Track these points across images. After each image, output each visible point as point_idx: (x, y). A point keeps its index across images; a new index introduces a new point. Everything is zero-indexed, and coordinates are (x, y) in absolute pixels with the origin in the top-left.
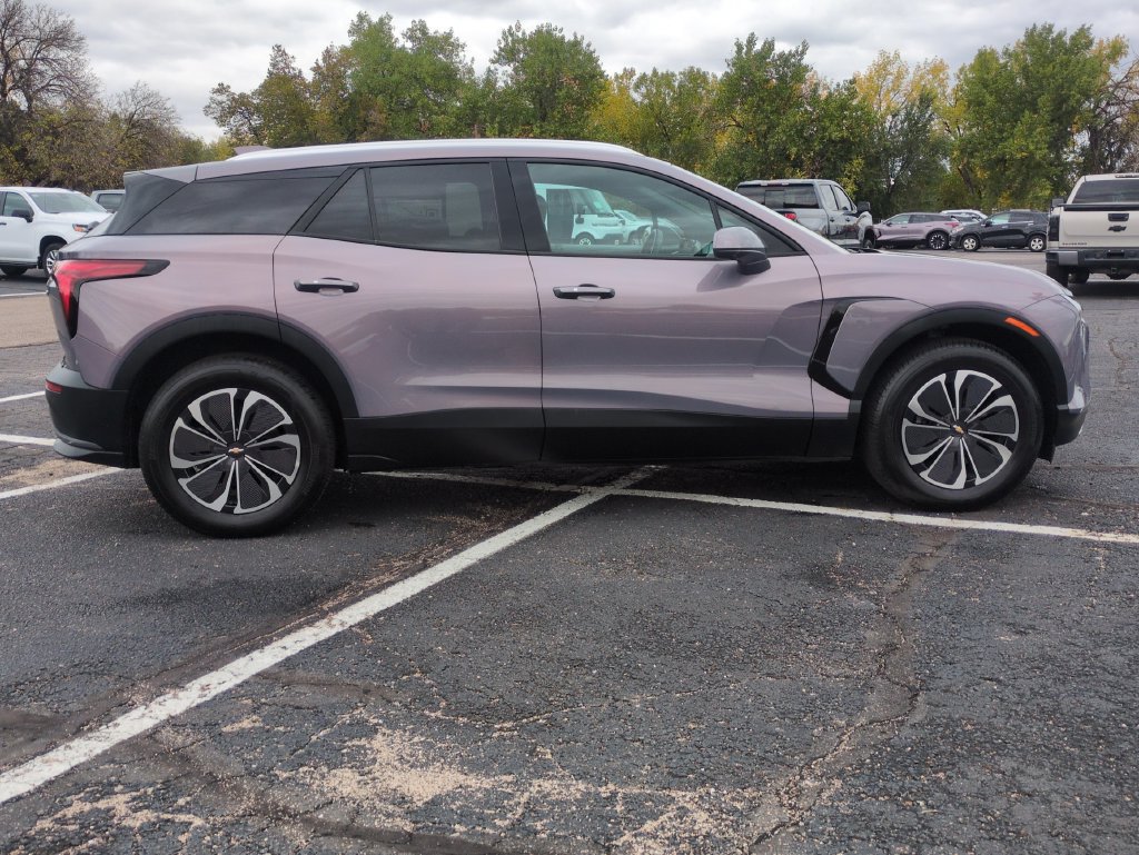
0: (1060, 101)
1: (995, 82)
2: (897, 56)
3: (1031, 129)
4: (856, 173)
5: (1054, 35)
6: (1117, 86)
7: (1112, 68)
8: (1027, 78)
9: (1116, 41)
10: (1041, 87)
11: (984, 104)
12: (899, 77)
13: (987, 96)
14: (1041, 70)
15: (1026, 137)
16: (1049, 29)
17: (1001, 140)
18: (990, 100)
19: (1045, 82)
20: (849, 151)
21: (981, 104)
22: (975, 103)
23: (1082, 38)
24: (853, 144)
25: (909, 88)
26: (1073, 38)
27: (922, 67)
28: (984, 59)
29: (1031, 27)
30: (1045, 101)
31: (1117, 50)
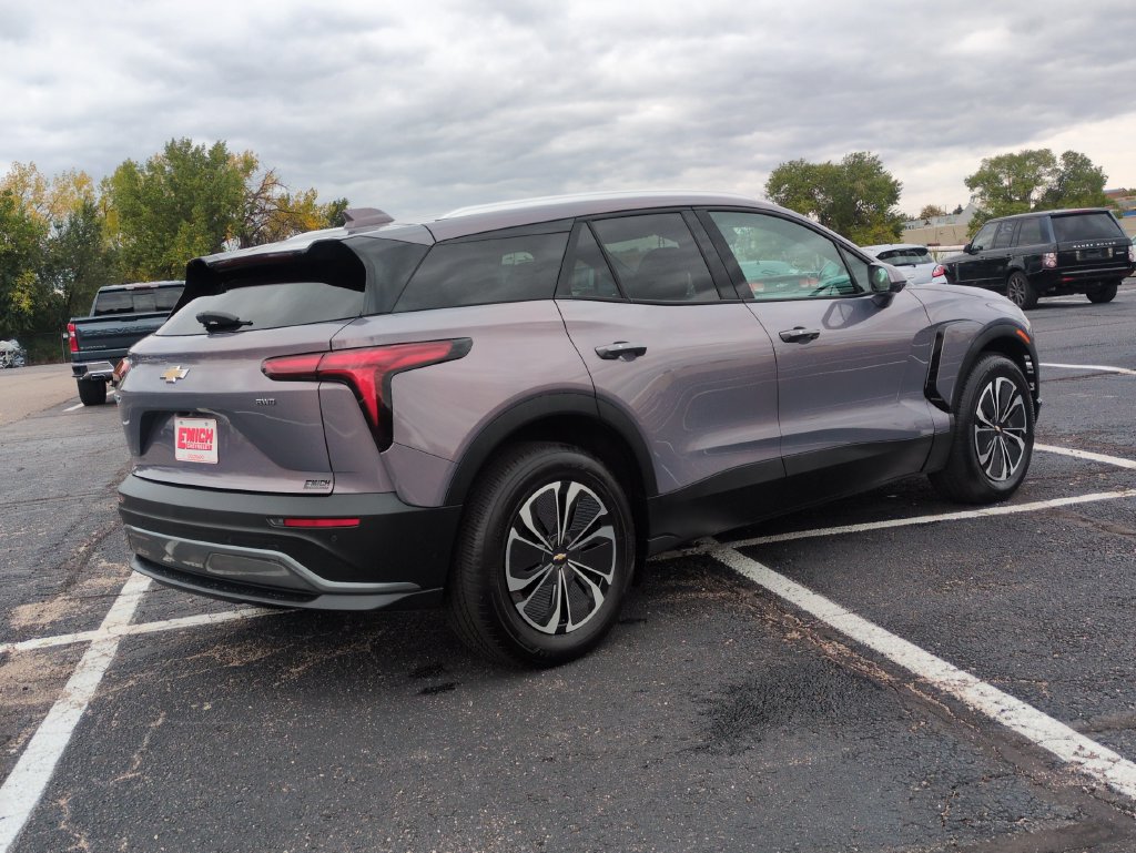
0: (212, 211)
1: (146, 193)
2: (33, 167)
3: (191, 238)
4: (28, 287)
5: (193, 149)
6: (256, 196)
7: (248, 182)
8: (175, 189)
9: (246, 156)
10: (191, 198)
11: (140, 215)
12: (38, 189)
13: (143, 207)
14: (188, 182)
15: (188, 246)
16: (188, 145)
17: (165, 249)
18: (146, 211)
19: (195, 194)
20: (15, 265)
21: (136, 214)
22: (130, 214)
23: (219, 154)
24: (19, 256)
25: (51, 201)
26: (211, 153)
27: (61, 179)
28: (128, 170)
29: (170, 142)
30: (197, 210)
31: (249, 165)
